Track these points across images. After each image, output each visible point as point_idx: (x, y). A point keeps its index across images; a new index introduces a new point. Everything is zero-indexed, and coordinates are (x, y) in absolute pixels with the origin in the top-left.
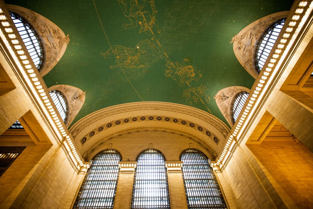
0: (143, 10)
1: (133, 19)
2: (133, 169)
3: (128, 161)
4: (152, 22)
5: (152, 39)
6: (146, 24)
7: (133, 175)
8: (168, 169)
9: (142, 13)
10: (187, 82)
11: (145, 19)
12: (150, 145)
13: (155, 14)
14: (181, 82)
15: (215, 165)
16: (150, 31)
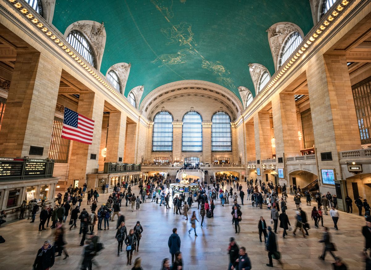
0: (181, 34)
1: (174, 39)
2: (181, 126)
3: (177, 121)
4: (190, 39)
5: (190, 48)
6: (185, 41)
7: (181, 130)
8: (203, 126)
9: (181, 35)
10: (219, 74)
11: (184, 38)
12: (192, 108)
13: (192, 36)
14: (215, 72)
15: (233, 124)
16: (188, 44)
